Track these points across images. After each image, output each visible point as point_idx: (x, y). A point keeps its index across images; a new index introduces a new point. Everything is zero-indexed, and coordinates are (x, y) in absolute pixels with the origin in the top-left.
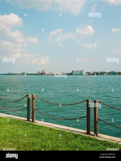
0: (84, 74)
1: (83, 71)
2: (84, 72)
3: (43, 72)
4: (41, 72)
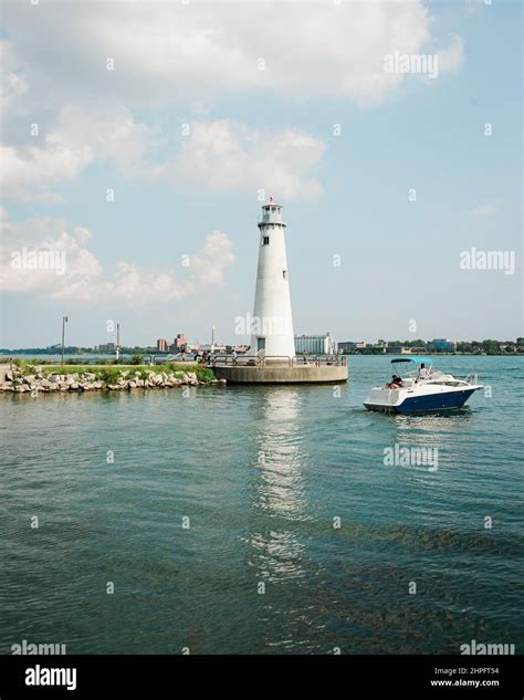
0: (326, 352)
1: (323, 338)
2: (327, 340)
3: (176, 340)
4: (170, 342)
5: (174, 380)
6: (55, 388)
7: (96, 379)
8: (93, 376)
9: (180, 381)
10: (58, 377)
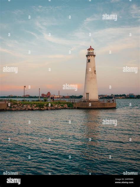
5: (61, 107)
6: (24, 109)
7: (37, 106)
8: (35, 105)
9: (63, 107)
10: (24, 106)
